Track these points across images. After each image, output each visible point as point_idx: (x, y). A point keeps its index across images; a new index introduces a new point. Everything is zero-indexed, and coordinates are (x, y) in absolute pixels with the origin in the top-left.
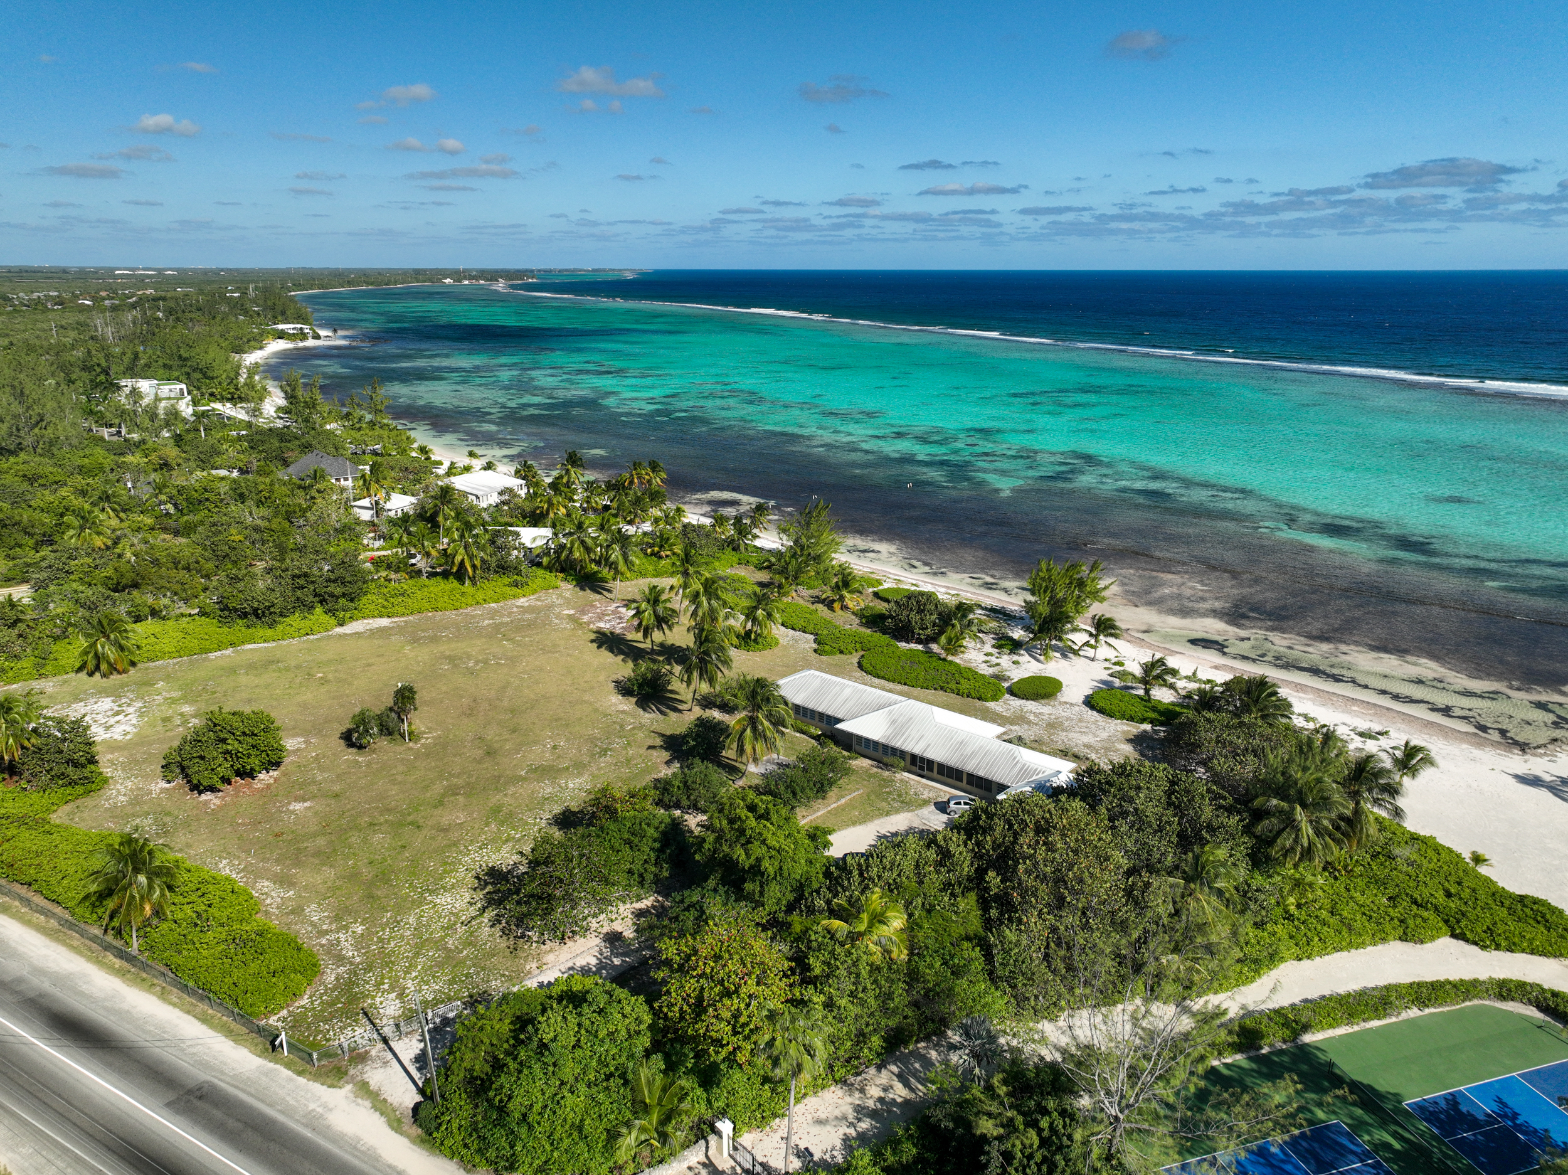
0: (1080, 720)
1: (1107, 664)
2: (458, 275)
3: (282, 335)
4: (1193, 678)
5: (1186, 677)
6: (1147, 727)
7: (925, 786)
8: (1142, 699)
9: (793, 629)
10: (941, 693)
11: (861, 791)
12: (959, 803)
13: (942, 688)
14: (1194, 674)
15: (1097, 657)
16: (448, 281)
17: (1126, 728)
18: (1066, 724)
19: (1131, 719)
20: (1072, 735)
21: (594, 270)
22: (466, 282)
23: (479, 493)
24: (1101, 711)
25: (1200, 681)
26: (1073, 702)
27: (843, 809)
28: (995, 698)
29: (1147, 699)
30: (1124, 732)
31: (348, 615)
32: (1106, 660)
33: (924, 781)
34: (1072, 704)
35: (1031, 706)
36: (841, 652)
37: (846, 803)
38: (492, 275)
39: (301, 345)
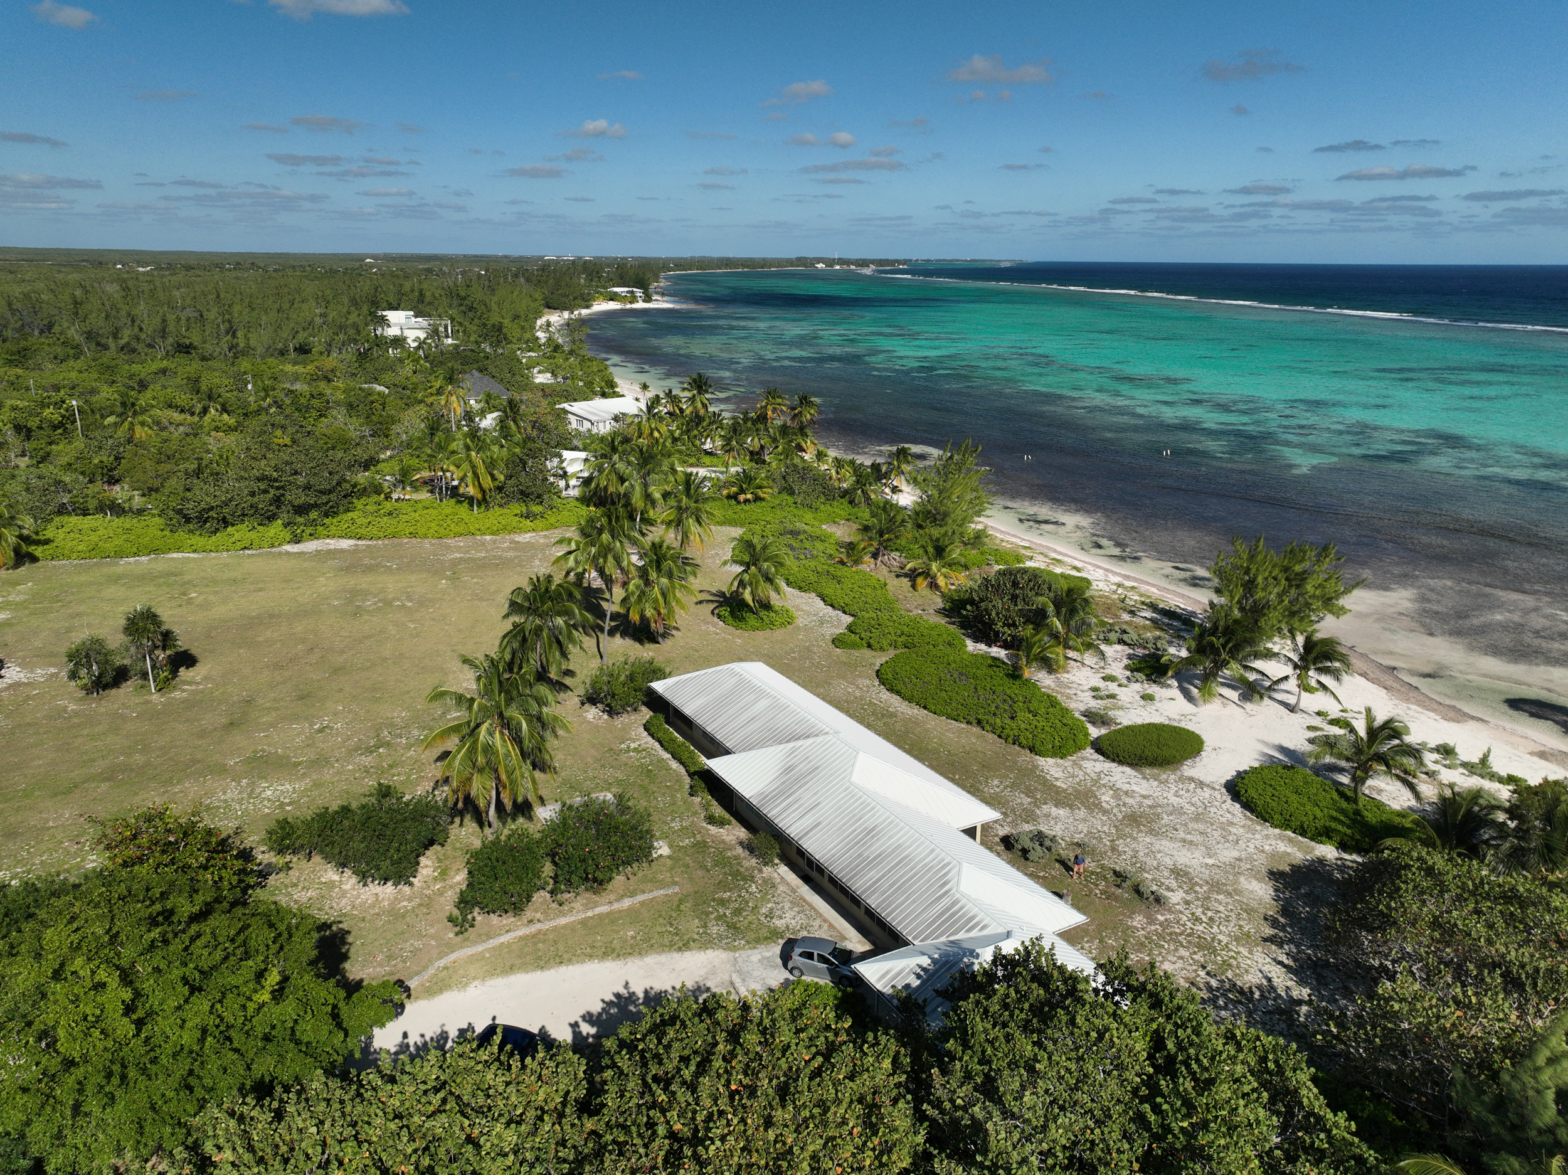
0: (1197, 818)
1: (1317, 722)
2: (830, 262)
3: (613, 297)
4: (1481, 767)
5: (1464, 765)
6: (1328, 851)
7: (799, 903)
8: (1342, 795)
9: (832, 606)
10: (976, 730)
11: (677, 889)
12: (810, 956)
13: (979, 722)
14: (1484, 760)
15: (1302, 705)
16: (820, 266)
17: (1282, 847)
18: (1166, 819)
19: (1302, 831)
20: (1165, 845)
21: (971, 261)
22: (838, 267)
23: (593, 418)
24: (1248, 806)
25: (1493, 776)
26: (1207, 779)
27: (611, 918)
28: (1059, 752)
29: (1349, 796)
30: (1274, 855)
31: (309, 531)
32: (1319, 714)
33: (805, 890)
34: (1201, 784)
35: (1121, 775)
36: (869, 646)
37: (630, 909)
38: (864, 263)
39: (629, 306)
